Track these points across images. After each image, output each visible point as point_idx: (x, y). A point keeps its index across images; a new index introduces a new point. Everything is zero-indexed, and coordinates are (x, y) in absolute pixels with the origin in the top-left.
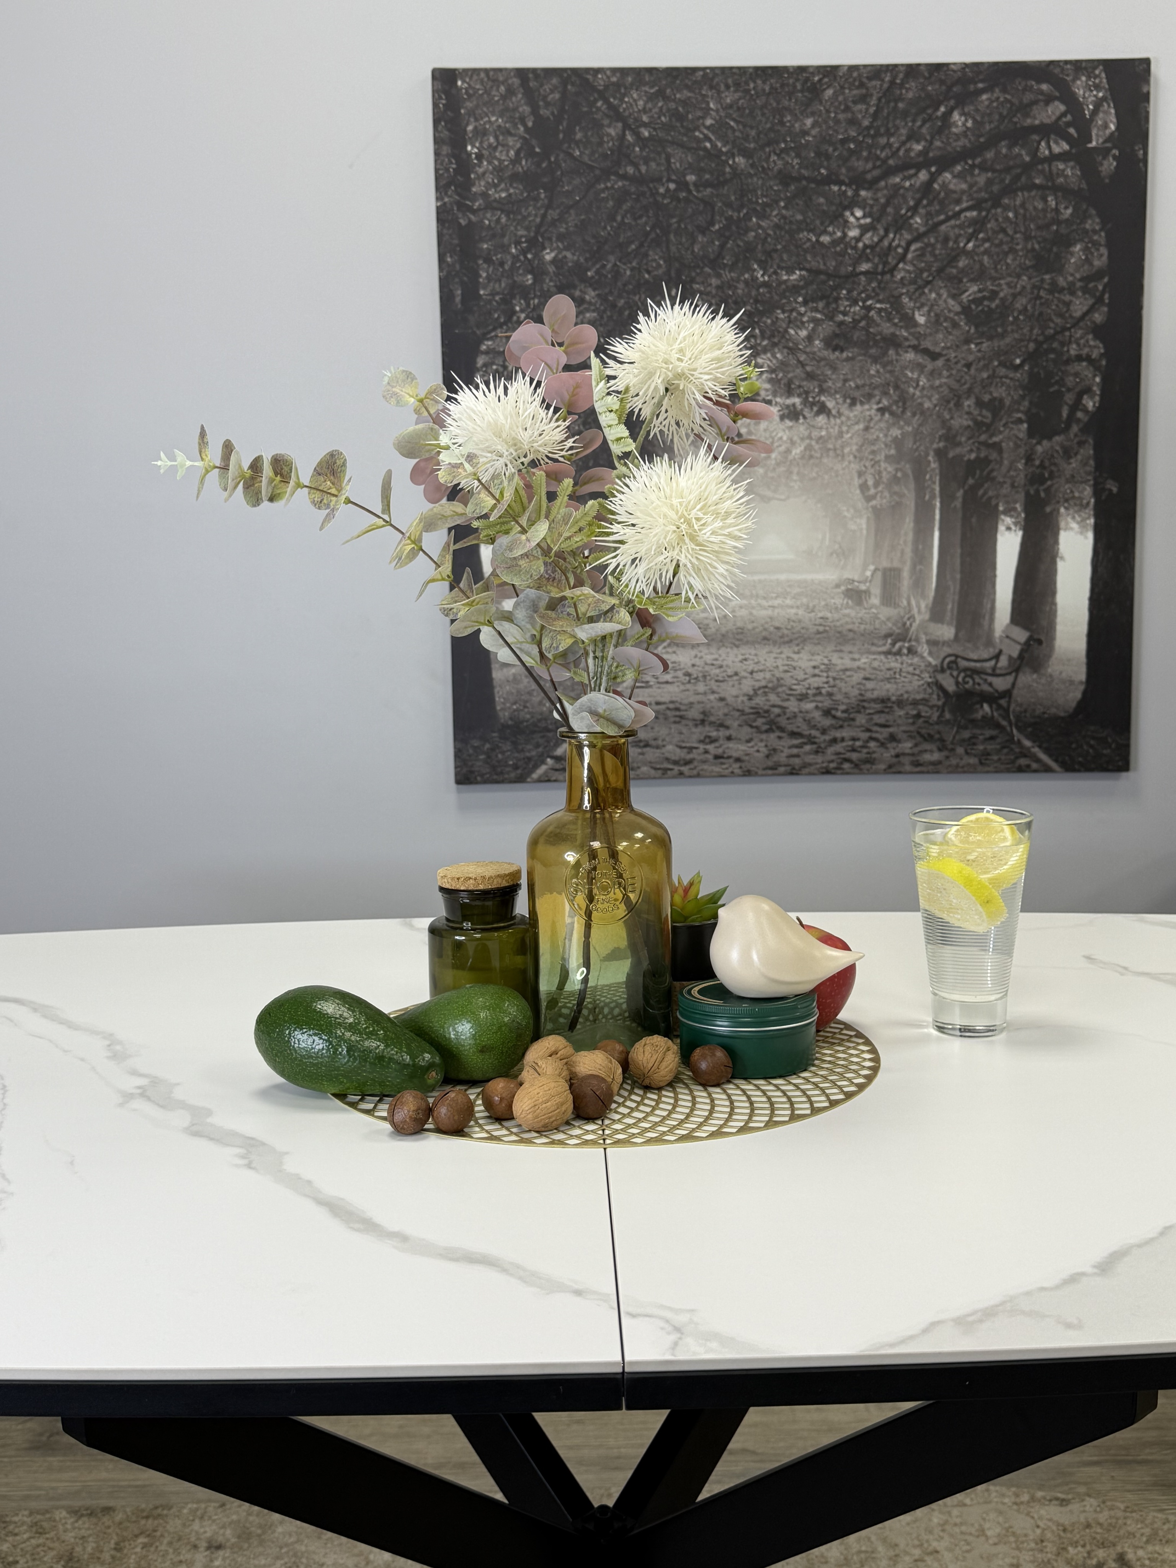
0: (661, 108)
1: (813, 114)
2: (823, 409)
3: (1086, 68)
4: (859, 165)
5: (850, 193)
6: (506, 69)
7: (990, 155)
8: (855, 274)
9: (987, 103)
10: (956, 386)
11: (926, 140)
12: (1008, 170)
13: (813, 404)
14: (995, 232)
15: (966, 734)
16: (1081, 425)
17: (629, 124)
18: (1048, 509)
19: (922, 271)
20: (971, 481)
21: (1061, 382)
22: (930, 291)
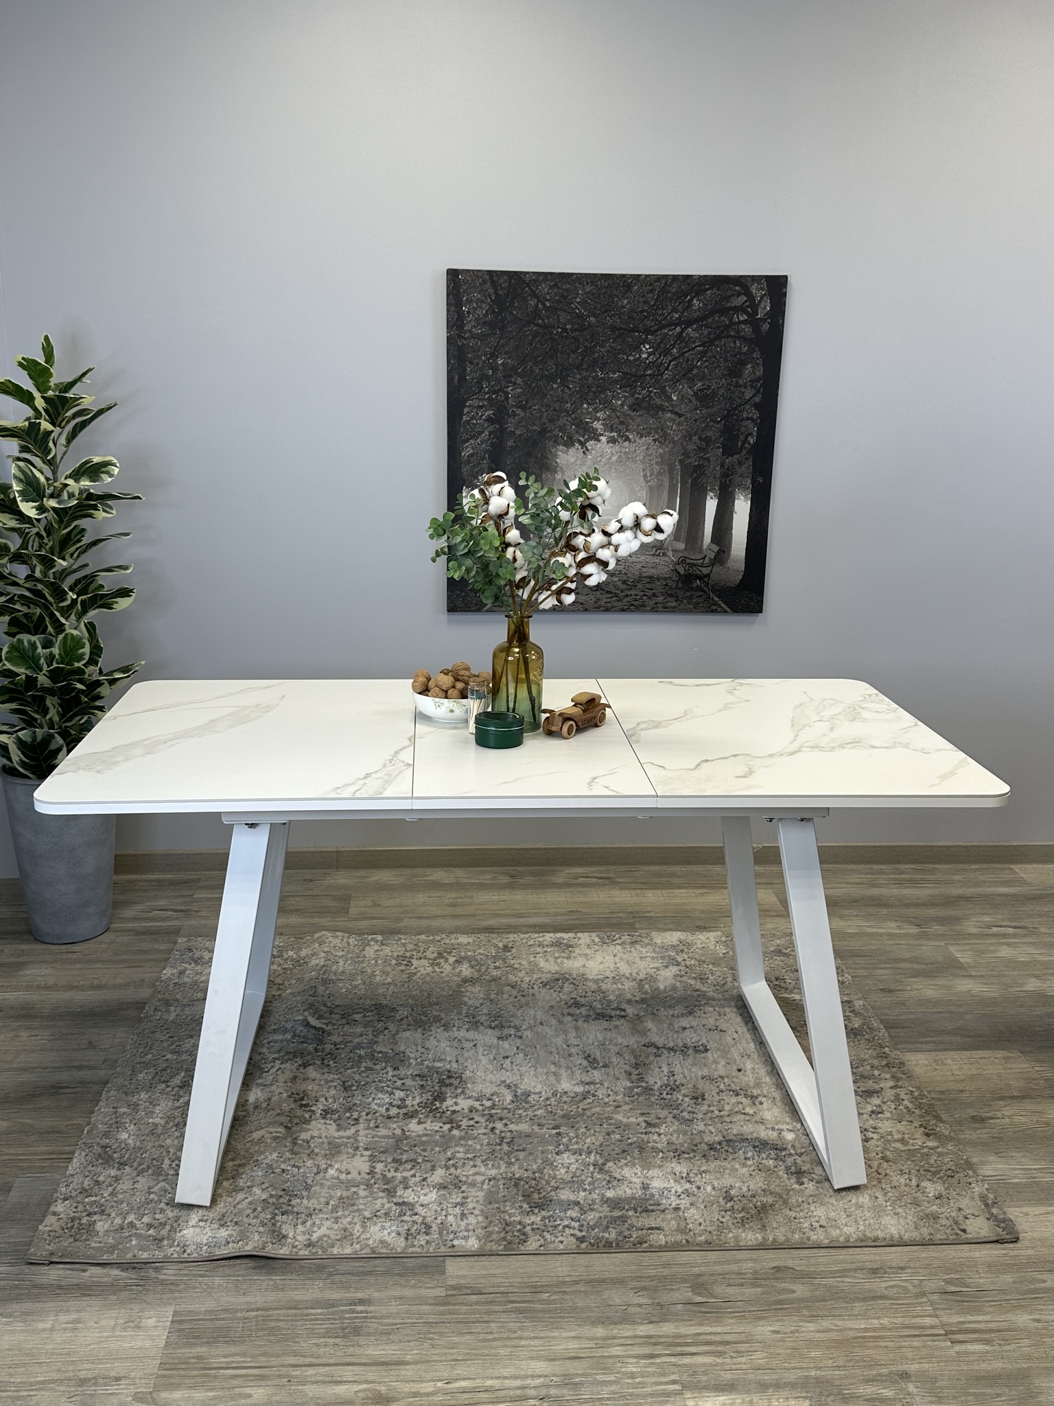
0: (556, 292)
1: (627, 298)
2: (627, 439)
3: (757, 280)
4: (649, 323)
5: (643, 337)
6: (482, 270)
7: (710, 320)
8: (644, 375)
9: (710, 295)
10: (690, 430)
11: (681, 312)
12: (718, 328)
13: (623, 436)
14: (711, 357)
15: (688, 594)
16: (747, 450)
17: (540, 300)
18: (730, 490)
19: (676, 375)
20: (695, 475)
21: (739, 430)
22: (679, 385)
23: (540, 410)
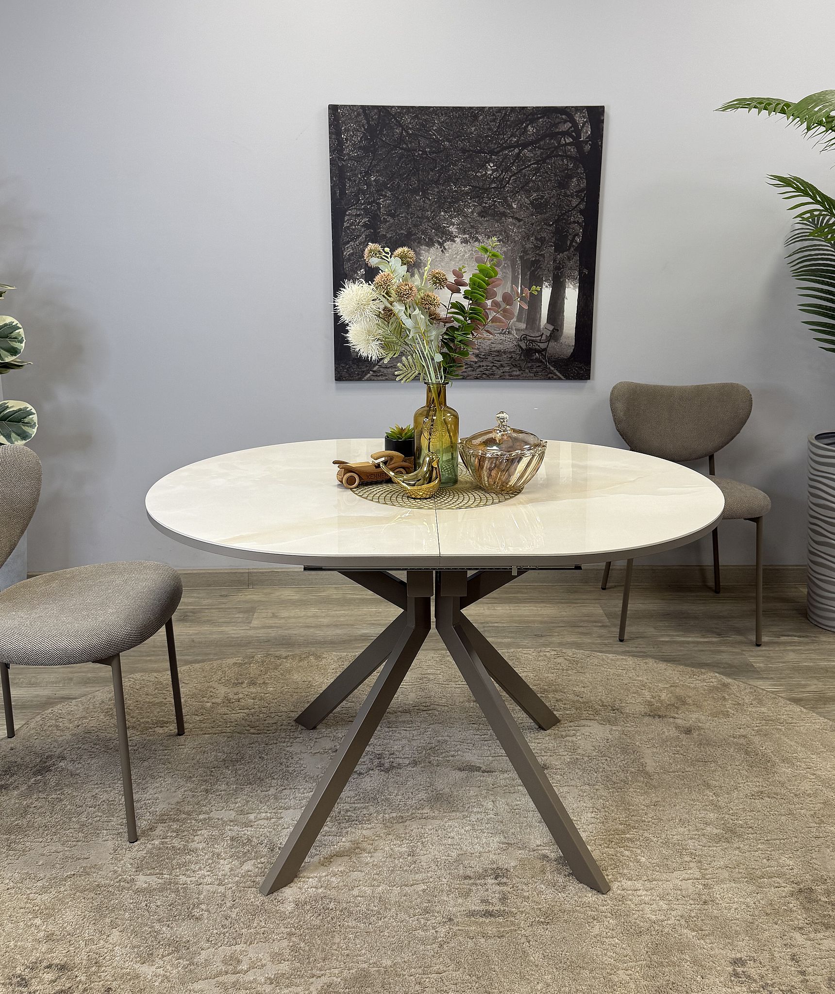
0: (416, 122)
1: (475, 126)
2: (477, 240)
3: (580, 109)
4: (492, 146)
5: (488, 157)
6: (357, 105)
7: (542, 143)
8: (490, 188)
9: (542, 122)
10: (527, 232)
11: (518, 137)
12: (549, 149)
13: (473, 238)
14: (543, 173)
15: (530, 365)
16: (575, 248)
17: (404, 128)
18: (562, 280)
19: (515, 187)
20: (533, 269)
21: (567, 231)
22: (518, 196)
23: (405, 217)
